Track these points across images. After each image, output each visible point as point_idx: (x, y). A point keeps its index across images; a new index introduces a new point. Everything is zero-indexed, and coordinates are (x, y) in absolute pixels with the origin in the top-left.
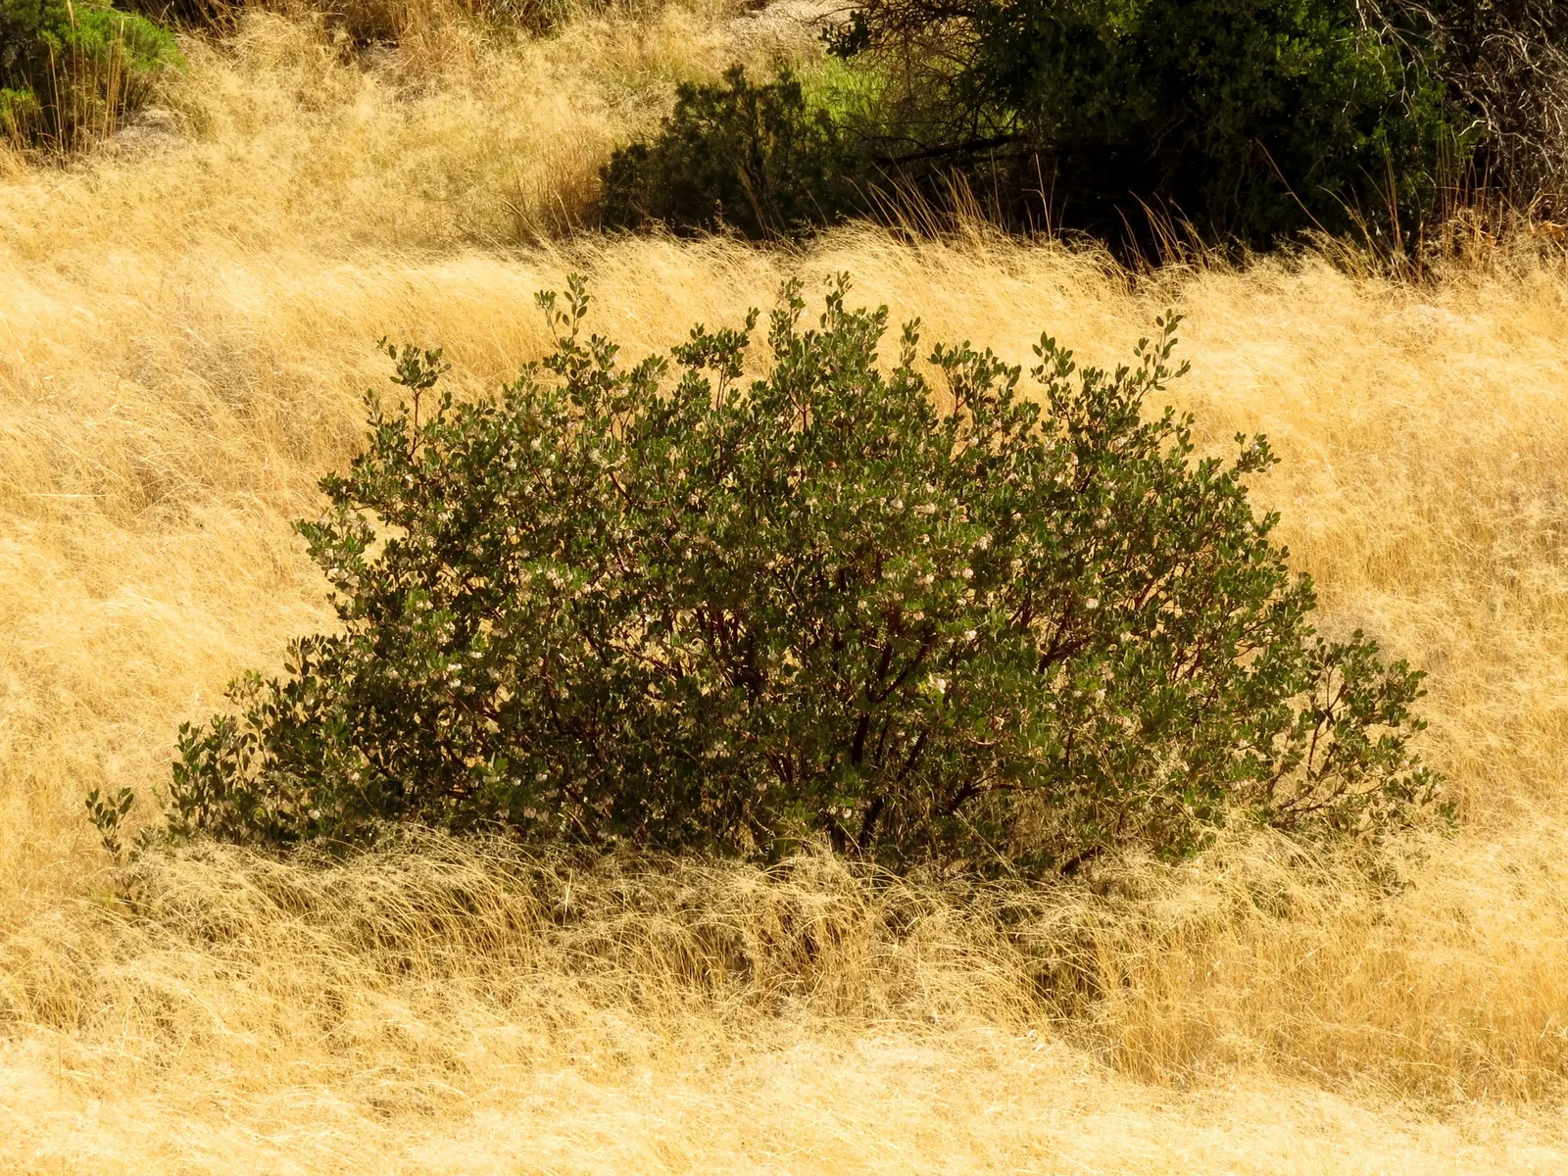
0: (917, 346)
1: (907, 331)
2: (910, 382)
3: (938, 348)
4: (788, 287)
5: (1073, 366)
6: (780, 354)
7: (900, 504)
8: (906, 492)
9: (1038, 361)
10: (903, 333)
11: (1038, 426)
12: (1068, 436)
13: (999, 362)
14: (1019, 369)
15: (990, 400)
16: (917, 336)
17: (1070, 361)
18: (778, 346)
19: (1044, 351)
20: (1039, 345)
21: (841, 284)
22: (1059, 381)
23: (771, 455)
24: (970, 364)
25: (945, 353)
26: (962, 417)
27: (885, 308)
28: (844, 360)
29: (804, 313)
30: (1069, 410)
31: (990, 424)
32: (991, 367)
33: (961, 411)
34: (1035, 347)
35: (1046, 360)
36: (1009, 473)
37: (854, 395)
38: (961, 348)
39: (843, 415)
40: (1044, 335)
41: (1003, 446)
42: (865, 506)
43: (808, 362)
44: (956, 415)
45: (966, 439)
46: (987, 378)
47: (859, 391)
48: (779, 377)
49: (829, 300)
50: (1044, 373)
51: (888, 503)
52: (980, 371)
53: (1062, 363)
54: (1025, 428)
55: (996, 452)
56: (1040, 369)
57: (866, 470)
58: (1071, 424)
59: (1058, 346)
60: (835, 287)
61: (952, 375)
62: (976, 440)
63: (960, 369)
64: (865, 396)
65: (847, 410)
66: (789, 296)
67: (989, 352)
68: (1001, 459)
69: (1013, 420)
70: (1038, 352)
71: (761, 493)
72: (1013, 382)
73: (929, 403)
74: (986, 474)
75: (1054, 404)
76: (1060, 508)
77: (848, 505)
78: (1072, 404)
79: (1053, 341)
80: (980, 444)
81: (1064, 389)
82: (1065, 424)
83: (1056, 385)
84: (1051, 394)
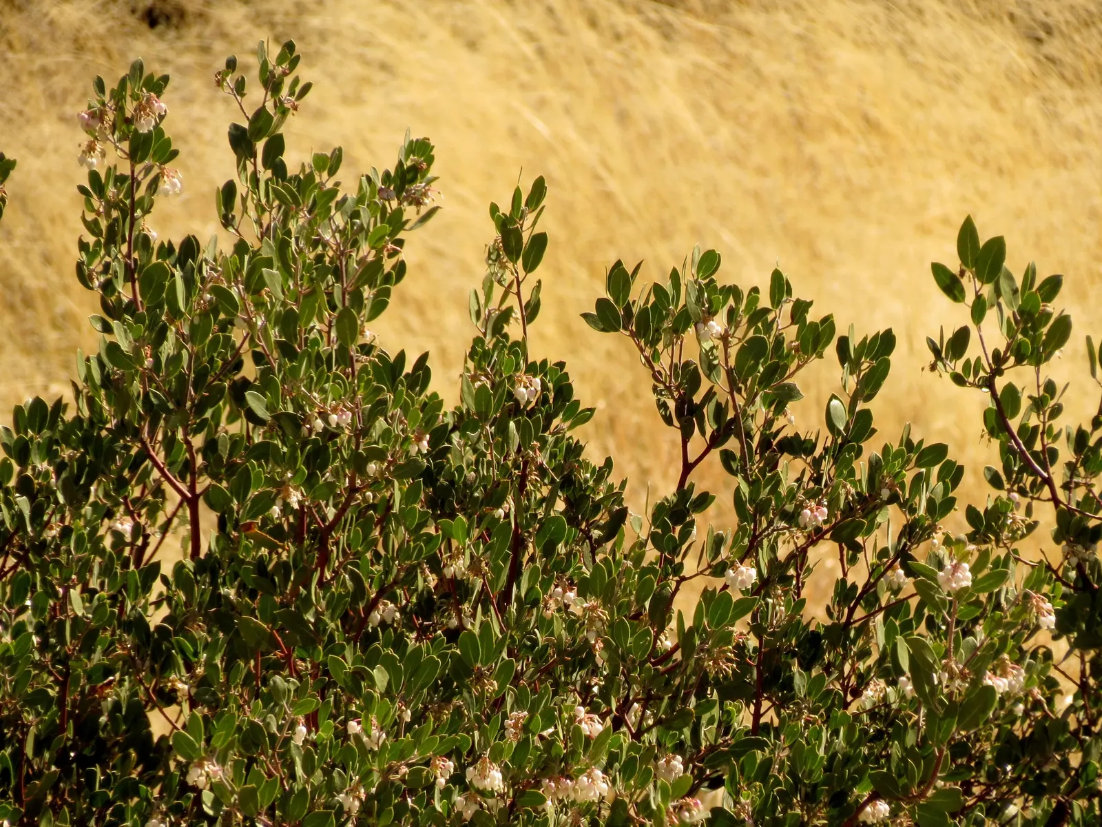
0: (540, 272)
1: (507, 228)
2: (527, 390)
3: (619, 278)
4: (118, 95)
5: (1062, 328)
6: (112, 310)
7: (495, 779)
8: (512, 739)
9: (955, 315)
10: (492, 234)
11: (956, 524)
12: (1055, 554)
13: (812, 316)
14: (886, 342)
15: (796, 446)
16: (540, 241)
17: (1055, 308)
18: (108, 287)
19: (970, 286)
20: (953, 264)
21: (272, 84)
22: (1021, 377)
23: (88, 639)
24: (718, 325)
25: (639, 294)
26: (705, 500)
27: (421, 148)
28: (288, 321)
29: (174, 179)
30: (1058, 473)
31: (792, 518)
32: (791, 334)
33: (700, 482)
34: (939, 271)
35: (978, 311)
36: (863, 680)
37: (330, 435)
38: (688, 276)
39: (295, 498)
40: (967, 233)
41: (845, 593)
42: (386, 788)
43: (196, 333)
44: (683, 492)
45: (719, 570)
46: (776, 371)
47: (341, 419)
48: (107, 381)
49: (241, 141)
50: (973, 352)
51: (458, 779)
52: (754, 349)
53: (1028, 319)
54: (913, 532)
55: (817, 614)
56: (960, 340)
57: (380, 676)
58: (1064, 517)
59: (1014, 265)
60: (256, 95)
61: (664, 364)
62: (748, 574)
63: (690, 347)
64: (361, 433)
65: (310, 483)
66: (124, 123)
67: (780, 286)
68: (839, 634)
69: (868, 505)
70: (950, 286)
71: (61, 759)
72: (870, 384)
73: (593, 456)
74: (789, 684)
75: (1006, 451)
76: (1035, 790)
77: (331, 789)
78: (1066, 453)
79: (997, 247)
80: (763, 586)
81: (1038, 404)
82: (1046, 515)
83: (1011, 390)
84: (997, 422)
